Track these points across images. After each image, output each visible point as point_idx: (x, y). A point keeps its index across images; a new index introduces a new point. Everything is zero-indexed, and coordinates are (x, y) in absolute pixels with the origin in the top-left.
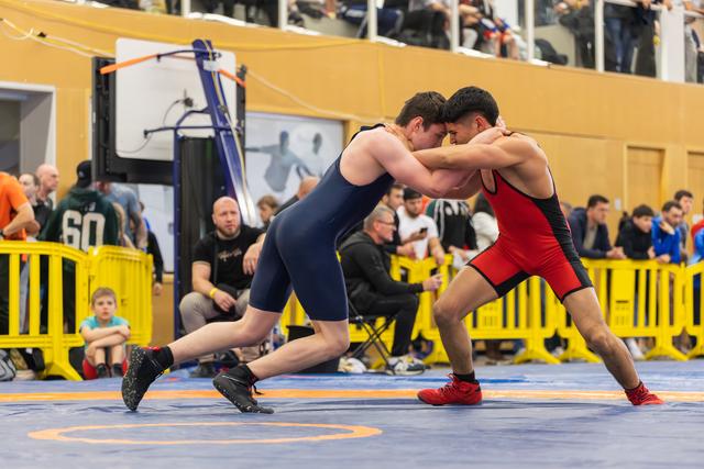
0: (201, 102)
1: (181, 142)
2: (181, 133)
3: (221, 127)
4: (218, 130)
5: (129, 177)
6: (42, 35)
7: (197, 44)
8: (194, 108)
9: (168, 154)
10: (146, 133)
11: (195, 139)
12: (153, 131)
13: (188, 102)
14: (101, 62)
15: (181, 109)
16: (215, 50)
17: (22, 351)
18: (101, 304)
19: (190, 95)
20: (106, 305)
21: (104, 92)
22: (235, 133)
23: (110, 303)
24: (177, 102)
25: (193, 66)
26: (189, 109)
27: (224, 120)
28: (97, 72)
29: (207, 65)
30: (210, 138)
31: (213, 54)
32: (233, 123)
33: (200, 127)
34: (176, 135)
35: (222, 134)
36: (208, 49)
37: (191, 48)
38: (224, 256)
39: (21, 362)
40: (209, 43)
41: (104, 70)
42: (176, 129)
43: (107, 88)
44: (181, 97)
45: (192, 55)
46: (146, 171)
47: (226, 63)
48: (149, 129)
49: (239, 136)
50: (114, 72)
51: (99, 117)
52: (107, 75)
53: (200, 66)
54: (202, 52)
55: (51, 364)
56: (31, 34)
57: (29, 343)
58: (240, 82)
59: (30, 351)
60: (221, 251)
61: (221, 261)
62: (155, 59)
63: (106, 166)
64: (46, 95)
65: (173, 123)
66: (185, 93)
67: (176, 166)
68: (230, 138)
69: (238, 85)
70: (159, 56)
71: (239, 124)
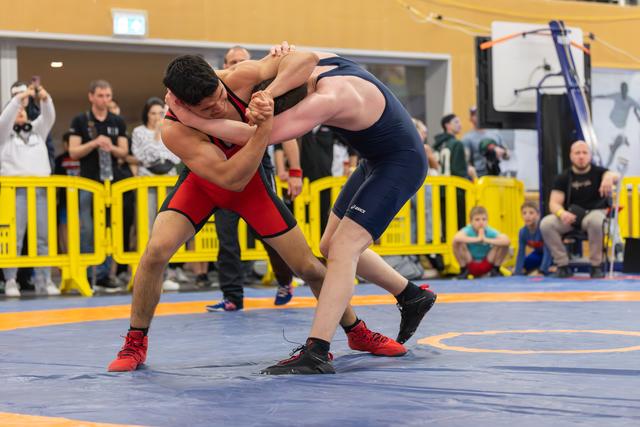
0: (556, 67)
1: (542, 98)
2: (542, 91)
3: (571, 86)
4: (569, 89)
5: (504, 125)
6: (440, 18)
7: (553, 24)
8: (552, 72)
9: (533, 108)
10: (516, 92)
11: (553, 96)
12: (521, 90)
13: (547, 68)
14: (480, 40)
15: (542, 73)
16: (567, 28)
17: (428, 256)
18: (478, 220)
19: (549, 62)
20: (481, 221)
21: (484, 62)
22: (582, 90)
23: (484, 219)
24: (539, 68)
25: (550, 40)
26: (548, 73)
27: (574, 80)
28: (478, 48)
29: (561, 40)
30: (565, 95)
31: (565, 32)
32: (581, 82)
33: (556, 86)
34: (538, 93)
35: (573, 91)
36: (561, 28)
37: (548, 26)
38: (576, 185)
39: (427, 264)
40: (562, 23)
41: (484, 46)
42: (538, 89)
43: (486, 59)
44: (542, 64)
45: (549, 32)
46: (517, 120)
47: (575, 37)
48: (518, 88)
49: (586, 92)
50: (490, 49)
51: (481, 80)
52: (486, 50)
53: (555, 40)
54: (556, 30)
55: (449, 266)
56: (430, 18)
57: (433, 250)
58: (587, 51)
59: (433, 256)
60: (574, 181)
61: (573, 189)
62: (521, 37)
63: (486, 117)
64: (442, 63)
65: (536, 84)
66: (545, 60)
67: (539, 117)
68: (578, 94)
69: (585, 53)
70: (524, 34)
71: (586, 83)
